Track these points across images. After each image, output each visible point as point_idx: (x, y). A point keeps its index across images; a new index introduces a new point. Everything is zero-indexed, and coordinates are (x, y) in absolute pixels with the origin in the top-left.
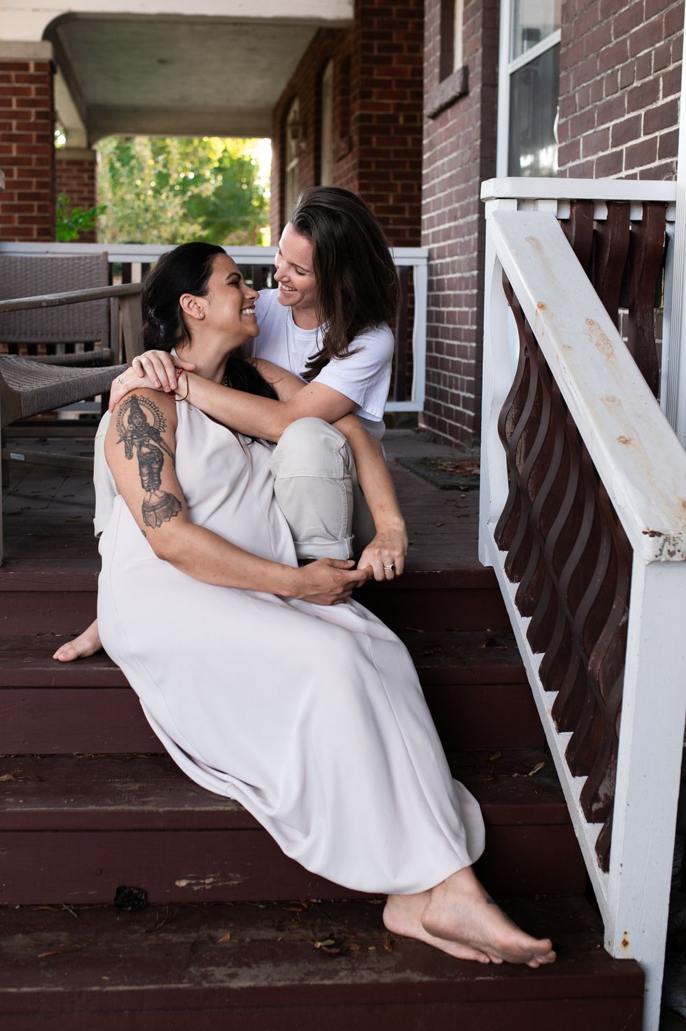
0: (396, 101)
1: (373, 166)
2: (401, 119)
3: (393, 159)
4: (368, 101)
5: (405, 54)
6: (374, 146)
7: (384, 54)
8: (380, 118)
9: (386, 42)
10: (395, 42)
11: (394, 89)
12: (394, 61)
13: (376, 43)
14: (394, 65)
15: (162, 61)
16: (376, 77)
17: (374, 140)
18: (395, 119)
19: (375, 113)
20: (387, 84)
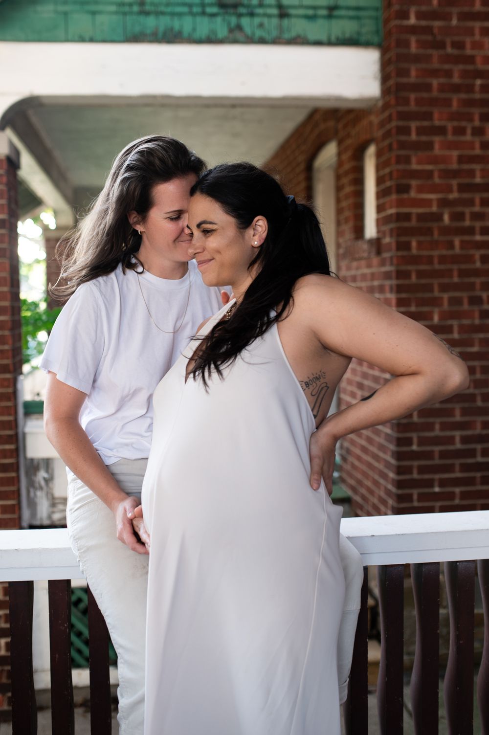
0: (440, 196)
1: (414, 276)
2: (446, 218)
3: (437, 266)
4: (405, 196)
5: (450, 137)
6: (414, 251)
7: (424, 138)
8: (421, 217)
9: (426, 123)
10: (437, 123)
11: (437, 180)
12: (437, 146)
13: (413, 125)
14: (437, 151)
16: (415, 166)
17: (414, 244)
18: (438, 217)
19: (415, 211)
20: (429, 175)
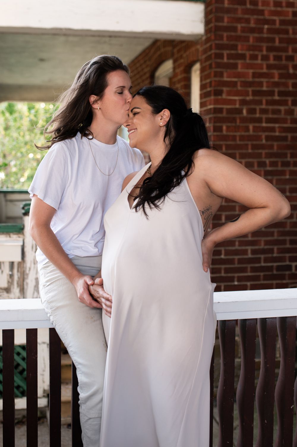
0: (241, 98)
1: (224, 148)
2: (245, 111)
3: (238, 142)
4: (220, 97)
5: (248, 61)
6: (225, 133)
7: (231, 61)
8: (229, 111)
9: (233, 52)
10: (240, 52)
11: (239, 88)
12: (239, 66)
13: (225, 53)
14: (240, 70)
15: (42, 60)
16: (225, 79)
17: (224, 128)
18: (240, 111)
19: (225, 107)
20: (234, 84)
